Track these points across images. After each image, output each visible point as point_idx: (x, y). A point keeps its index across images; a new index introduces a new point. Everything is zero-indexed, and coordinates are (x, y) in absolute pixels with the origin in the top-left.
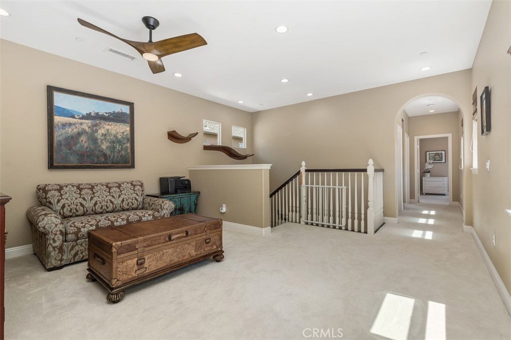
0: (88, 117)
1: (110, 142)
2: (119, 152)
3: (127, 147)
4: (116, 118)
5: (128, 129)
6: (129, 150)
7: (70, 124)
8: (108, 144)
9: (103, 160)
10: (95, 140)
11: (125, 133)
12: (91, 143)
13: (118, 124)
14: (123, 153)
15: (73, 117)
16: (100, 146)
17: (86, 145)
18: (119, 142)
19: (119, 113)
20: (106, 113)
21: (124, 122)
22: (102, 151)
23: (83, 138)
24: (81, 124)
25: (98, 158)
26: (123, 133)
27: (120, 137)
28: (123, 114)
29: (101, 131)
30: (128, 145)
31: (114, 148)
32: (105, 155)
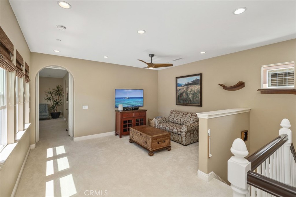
0: (186, 85)
1: (192, 94)
2: (196, 98)
3: (199, 96)
4: (194, 83)
5: (199, 87)
6: (200, 98)
7: (181, 89)
8: (192, 95)
9: (190, 102)
10: (187, 94)
11: (198, 89)
12: (186, 95)
13: (195, 85)
14: (197, 99)
15: (182, 86)
16: (189, 96)
17: (185, 96)
18: (196, 94)
19: (196, 80)
20: (191, 82)
21: (197, 84)
22: (189, 98)
23: (184, 94)
24: (184, 88)
25: (188, 101)
26: (197, 89)
27: (196, 91)
28: (197, 80)
29: (190, 90)
30: (199, 95)
31: (194, 96)
32: (190, 100)
